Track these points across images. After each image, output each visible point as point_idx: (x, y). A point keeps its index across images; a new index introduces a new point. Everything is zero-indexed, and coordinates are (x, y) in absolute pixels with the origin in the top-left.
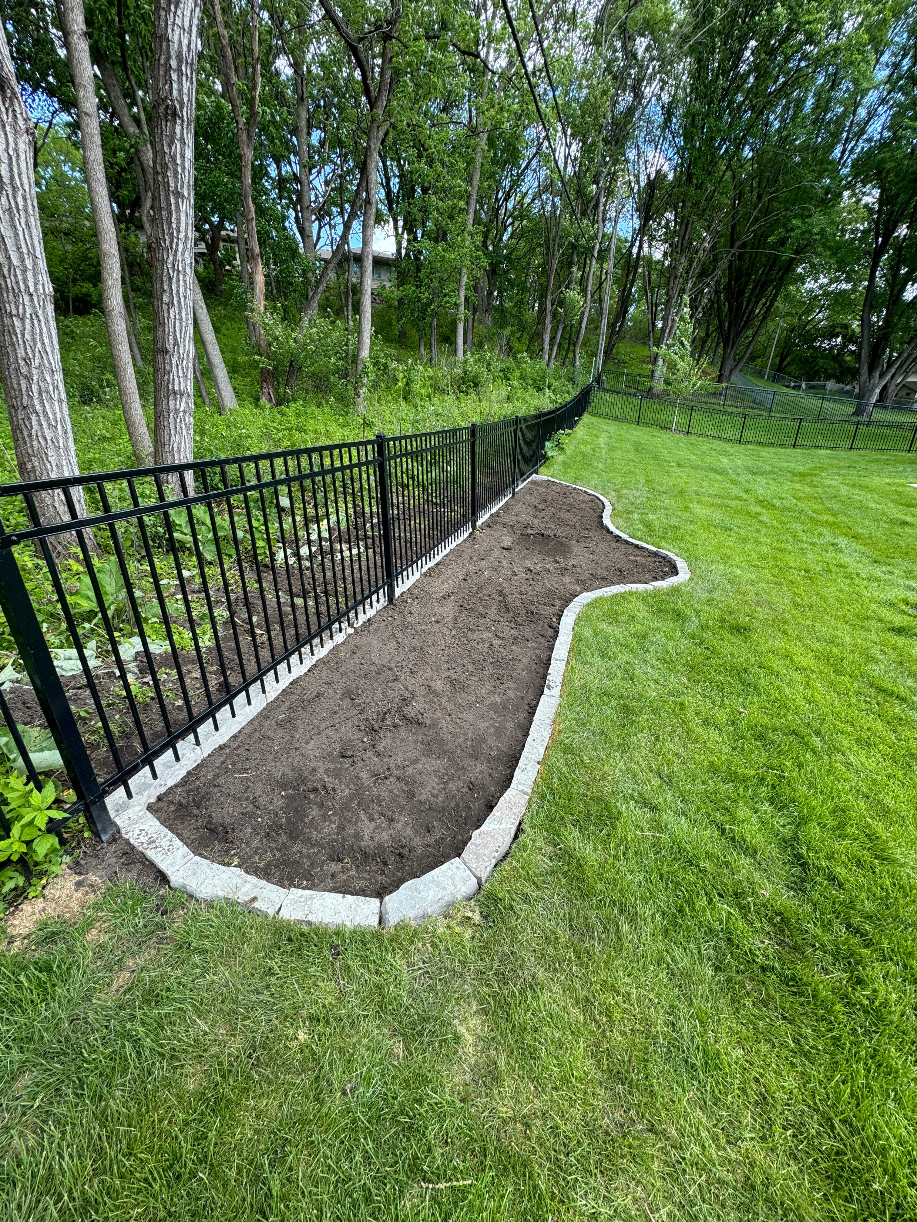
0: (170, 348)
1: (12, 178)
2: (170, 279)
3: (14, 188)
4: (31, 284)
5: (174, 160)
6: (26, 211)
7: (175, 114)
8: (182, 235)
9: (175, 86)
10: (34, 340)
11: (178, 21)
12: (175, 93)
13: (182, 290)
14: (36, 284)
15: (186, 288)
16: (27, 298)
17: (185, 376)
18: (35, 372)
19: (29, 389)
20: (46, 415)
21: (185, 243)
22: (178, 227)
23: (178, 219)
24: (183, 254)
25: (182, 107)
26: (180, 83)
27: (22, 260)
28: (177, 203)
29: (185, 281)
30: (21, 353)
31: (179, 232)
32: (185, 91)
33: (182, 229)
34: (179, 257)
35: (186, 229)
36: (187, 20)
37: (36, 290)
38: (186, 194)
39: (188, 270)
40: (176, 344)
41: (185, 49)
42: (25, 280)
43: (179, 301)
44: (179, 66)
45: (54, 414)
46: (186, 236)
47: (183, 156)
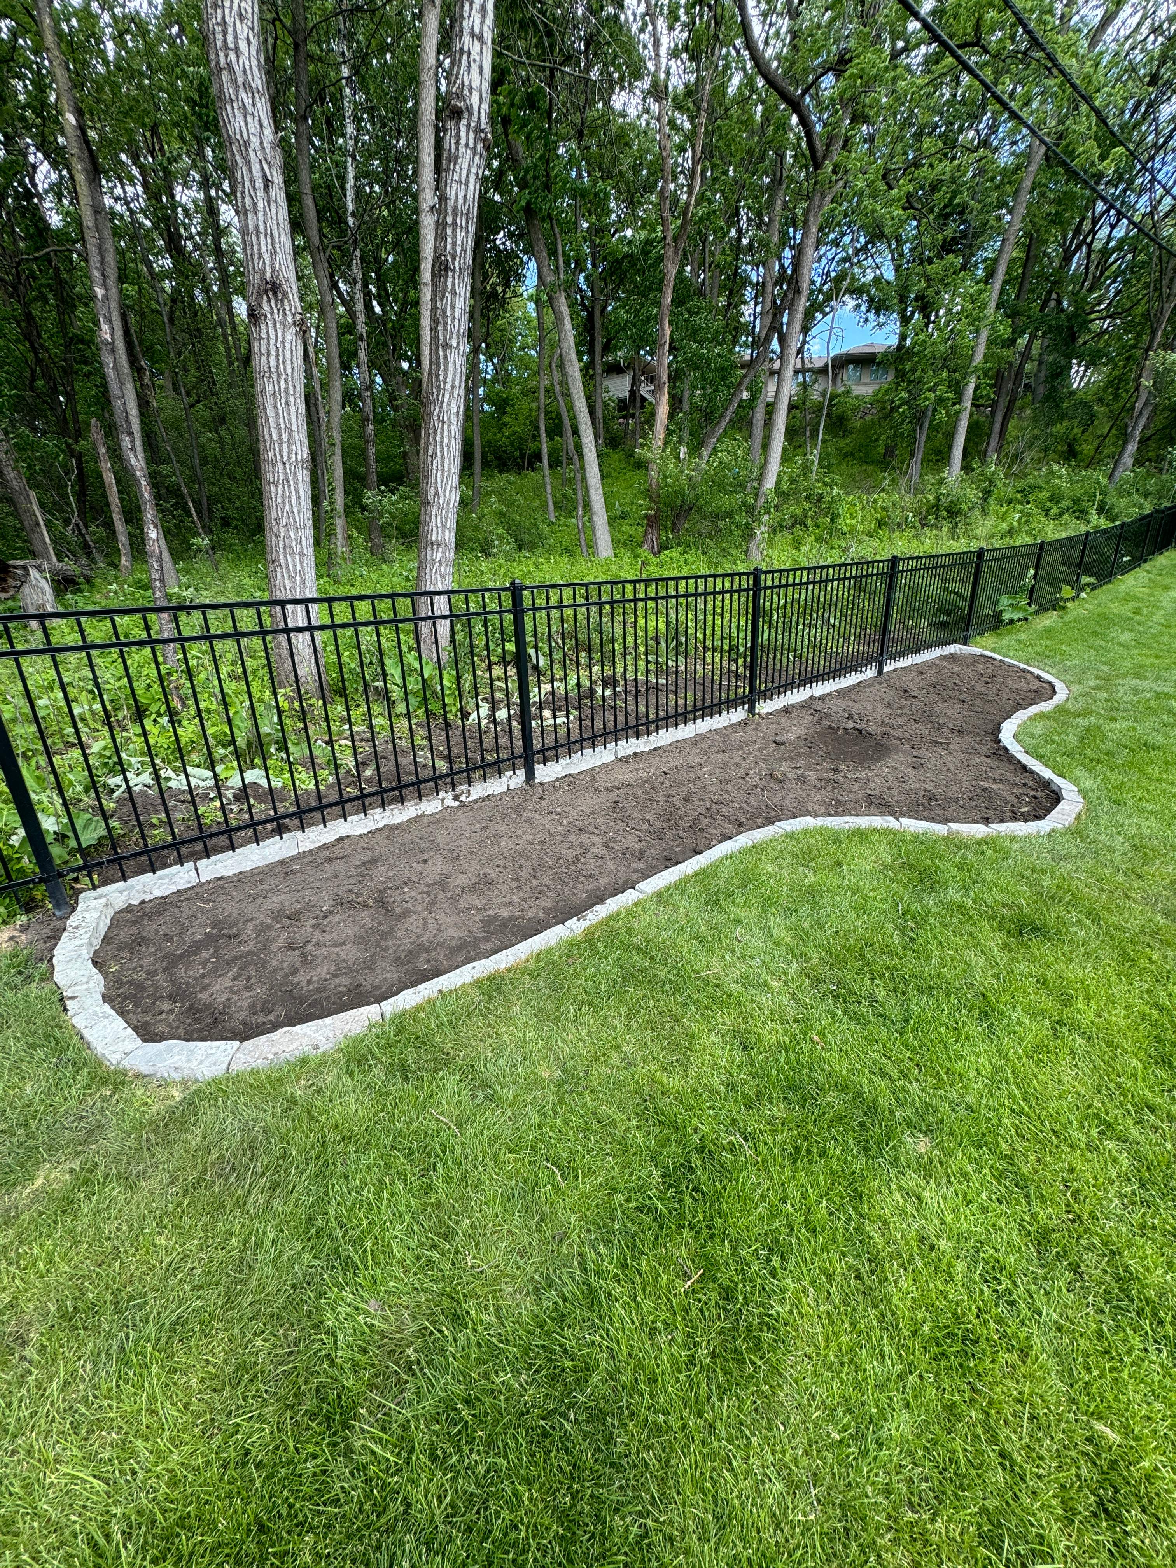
0: (430, 499)
1: (278, 367)
2: (435, 431)
3: (279, 376)
4: (285, 455)
5: (444, 312)
6: (287, 392)
7: (447, 268)
8: (448, 386)
9: (449, 240)
10: (284, 503)
11: (456, 177)
12: (449, 247)
13: (446, 440)
14: (289, 454)
15: (450, 437)
16: (281, 467)
17: (444, 526)
18: (282, 530)
19: (277, 545)
20: (288, 568)
21: (452, 392)
22: (445, 378)
23: (446, 371)
24: (449, 404)
25: (454, 259)
26: (454, 235)
27: (280, 435)
28: (445, 355)
29: (449, 431)
30: (274, 514)
31: (445, 383)
32: (459, 242)
33: (449, 380)
34: (445, 408)
35: (454, 379)
36: (464, 172)
37: (289, 458)
38: (454, 344)
39: (454, 419)
40: (437, 494)
41: (461, 201)
42: (281, 451)
43: (442, 452)
44: (454, 220)
45: (295, 566)
46: (453, 386)
47: (453, 307)
